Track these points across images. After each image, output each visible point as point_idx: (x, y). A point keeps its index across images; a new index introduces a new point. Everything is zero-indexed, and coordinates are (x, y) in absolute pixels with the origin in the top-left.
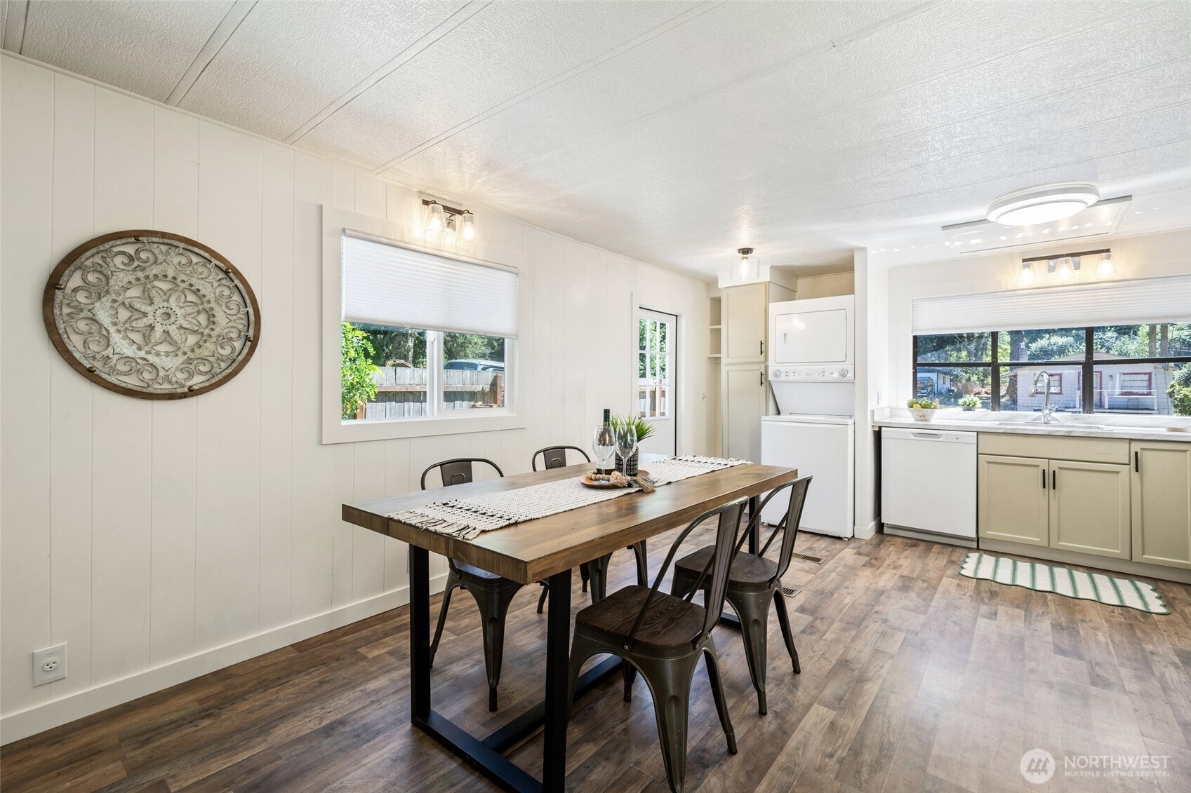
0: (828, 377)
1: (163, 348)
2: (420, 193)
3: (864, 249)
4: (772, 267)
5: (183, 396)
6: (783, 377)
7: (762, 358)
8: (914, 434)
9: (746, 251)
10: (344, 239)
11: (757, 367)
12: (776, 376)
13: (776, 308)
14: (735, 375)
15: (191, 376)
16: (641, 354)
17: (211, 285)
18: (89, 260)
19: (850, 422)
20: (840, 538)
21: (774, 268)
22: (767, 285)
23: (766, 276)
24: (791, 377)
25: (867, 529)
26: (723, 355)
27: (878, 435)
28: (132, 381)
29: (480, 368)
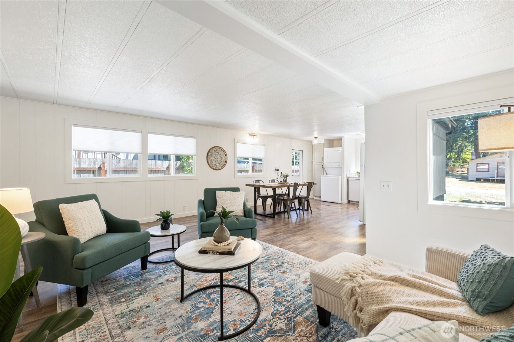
0: (336, 166)
1: (217, 163)
2: (248, 133)
3: (344, 137)
4: (325, 139)
5: (219, 170)
6: (327, 166)
7: (322, 161)
8: (355, 179)
9: (316, 138)
10: (237, 143)
11: (321, 164)
12: (325, 166)
13: (326, 149)
14: (316, 166)
15: (220, 167)
16: (293, 161)
17: (222, 153)
18: (211, 151)
19: (340, 176)
20: (338, 203)
21: (325, 140)
22: (324, 144)
23: (323, 141)
24: (328, 166)
25: (345, 201)
26: (314, 160)
27: (348, 179)
28: (214, 168)
29: (246, 162)
